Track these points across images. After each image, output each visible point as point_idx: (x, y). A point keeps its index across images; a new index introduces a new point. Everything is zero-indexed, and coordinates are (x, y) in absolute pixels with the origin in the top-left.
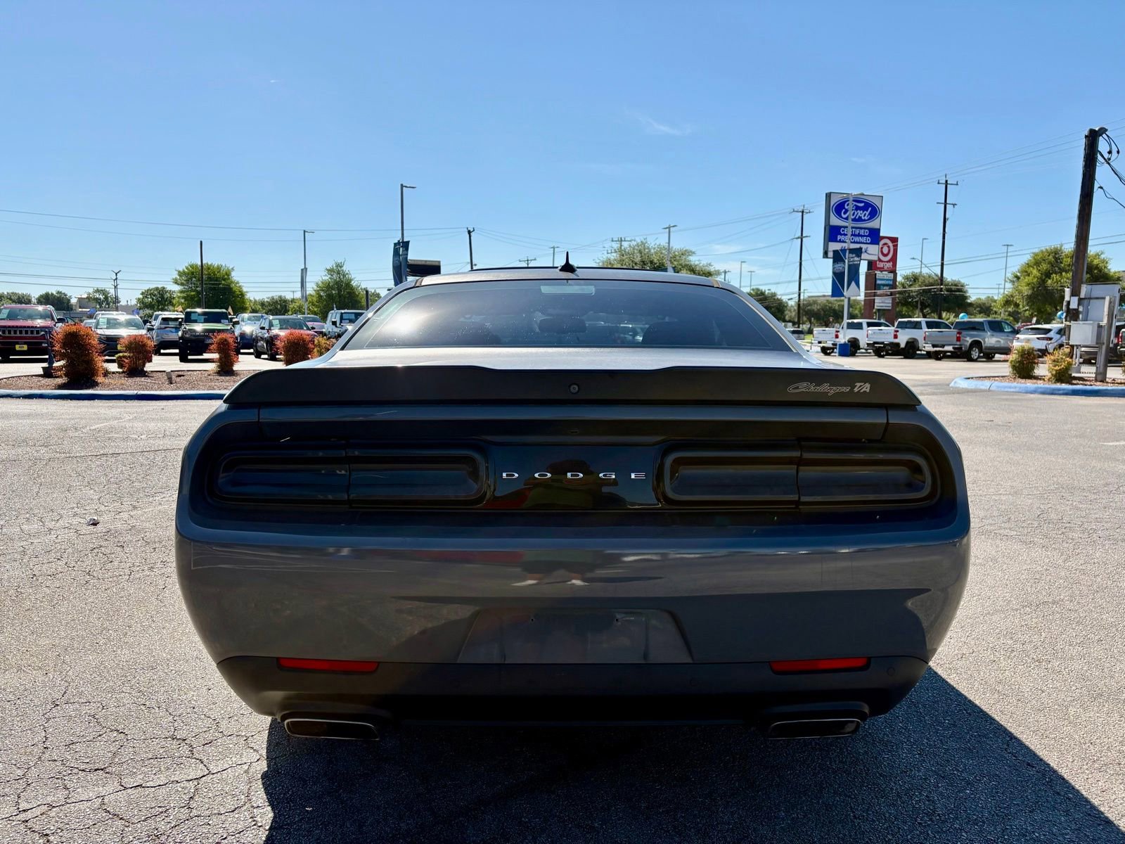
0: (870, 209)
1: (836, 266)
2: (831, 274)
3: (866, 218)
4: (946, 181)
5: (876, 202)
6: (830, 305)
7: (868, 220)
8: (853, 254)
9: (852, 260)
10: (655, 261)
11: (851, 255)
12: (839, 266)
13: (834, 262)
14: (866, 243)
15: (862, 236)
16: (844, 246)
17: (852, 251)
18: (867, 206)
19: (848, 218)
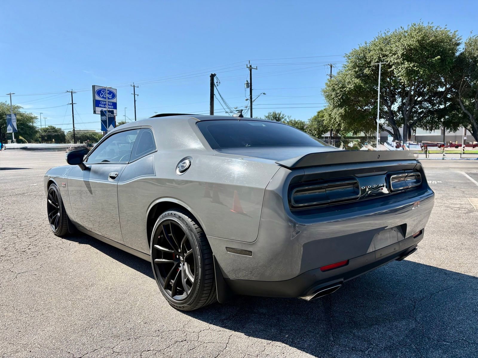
0: (112, 94)
2: (100, 121)
3: (110, 98)
4: (134, 85)
5: (114, 91)
6: (85, 134)
7: (112, 98)
8: (110, 113)
9: (109, 115)
11: (109, 113)
12: (104, 118)
13: (101, 116)
14: (112, 108)
15: (110, 105)
16: (104, 109)
17: (109, 111)
18: (110, 93)
19: (103, 97)
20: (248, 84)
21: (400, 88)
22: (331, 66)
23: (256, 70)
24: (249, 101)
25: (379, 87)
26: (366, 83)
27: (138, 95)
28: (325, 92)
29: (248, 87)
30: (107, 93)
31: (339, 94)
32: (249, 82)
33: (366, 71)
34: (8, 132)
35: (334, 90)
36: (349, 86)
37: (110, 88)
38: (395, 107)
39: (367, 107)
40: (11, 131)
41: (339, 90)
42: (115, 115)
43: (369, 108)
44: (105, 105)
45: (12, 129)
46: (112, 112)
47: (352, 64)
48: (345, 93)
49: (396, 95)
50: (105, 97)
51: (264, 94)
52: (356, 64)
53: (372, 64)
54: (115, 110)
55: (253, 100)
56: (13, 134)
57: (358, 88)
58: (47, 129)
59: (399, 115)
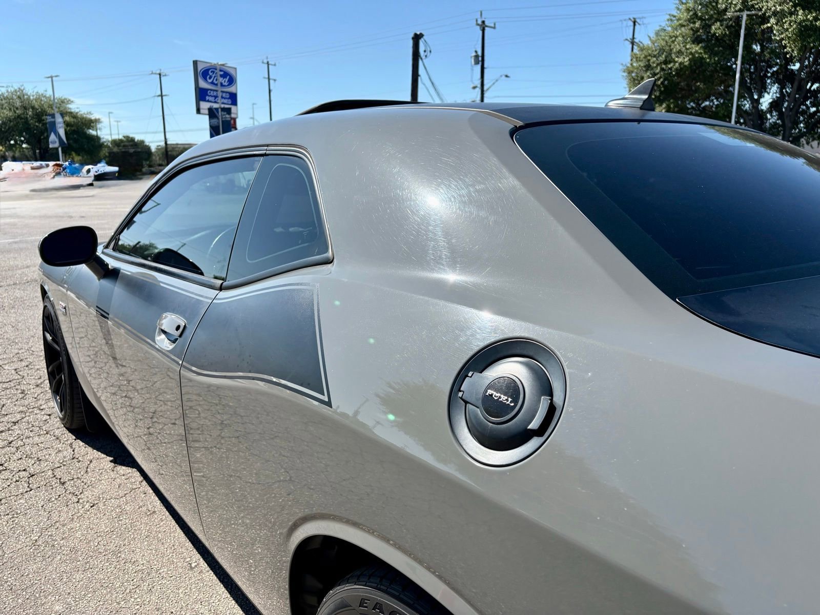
0: (228, 77)
1: (212, 121)
2: (208, 126)
3: (226, 84)
4: (268, 62)
5: (232, 72)
7: (228, 85)
9: (224, 116)
10: (37, 107)
11: (223, 113)
12: (215, 121)
13: (210, 118)
14: (228, 104)
15: (225, 98)
16: (215, 106)
17: (223, 109)
18: (225, 74)
19: (212, 83)
20: (477, 56)
21: (777, 64)
22: (634, 23)
23: (492, 29)
24: (478, 90)
25: (739, 62)
26: (712, 53)
27: (275, 80)
28: (630, 72)
29: (477, 63)
30: (219, 76)
31: (659, 76)
32: (480, 53)
33: (717, 29)
34: (51, 146)
35: (648, 67)
36: (680, 60)
37: (223, 65)
38: (765, 102)
39: (707, 103)
40: (57, 145)
41: (659, 68)
42: (233, 116)
43: (711, 104)
44: (216, 97)
45: (57, 140)
46: (228, 111)
47: (685, 16)
48: (671, 73)
49: (768, 78)
50: (216, 82)
51: (507, 76)
52: (695, 14)
53: (729, 14)
54: (233, 108)
55: (485, 88)
56: (60, 149)
57: (697, 63)
58: (121, 141)
59: (770, 119)
